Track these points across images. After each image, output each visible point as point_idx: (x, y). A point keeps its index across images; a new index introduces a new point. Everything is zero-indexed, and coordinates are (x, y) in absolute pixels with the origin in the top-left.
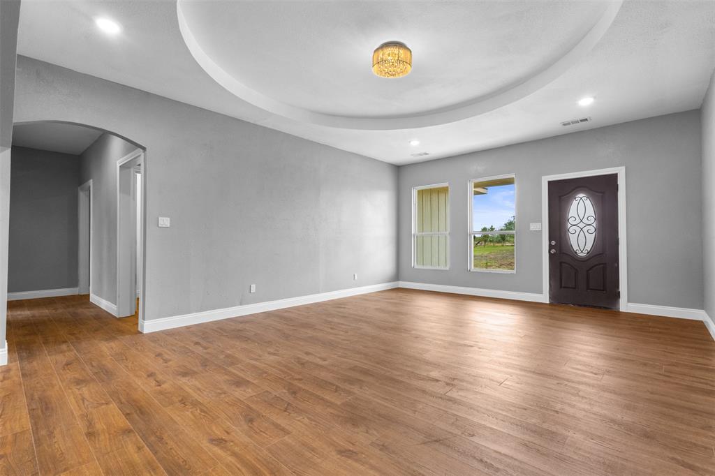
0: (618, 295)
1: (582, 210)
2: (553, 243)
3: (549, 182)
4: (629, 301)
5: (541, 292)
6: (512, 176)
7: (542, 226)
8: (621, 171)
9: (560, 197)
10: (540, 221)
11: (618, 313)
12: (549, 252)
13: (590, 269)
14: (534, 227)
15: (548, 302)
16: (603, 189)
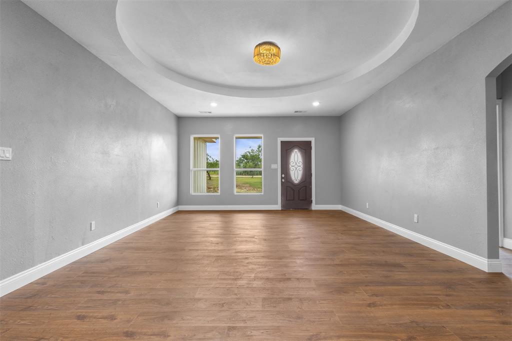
0: (311, 202)
1: (296, 157)
2: (283, 176)
3: (281, 141)
4: (316, 204)
5: (277, 204)
6: (262, 135)
7: (278, 166)
8: (313, 140)
9: (287, 150)
10: (277, 163)
11: (311, 211)
12: (281, 181)
13: (300, 189)
14: (273, 166)
15: (280, 209)
16: (305, 147)
